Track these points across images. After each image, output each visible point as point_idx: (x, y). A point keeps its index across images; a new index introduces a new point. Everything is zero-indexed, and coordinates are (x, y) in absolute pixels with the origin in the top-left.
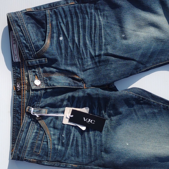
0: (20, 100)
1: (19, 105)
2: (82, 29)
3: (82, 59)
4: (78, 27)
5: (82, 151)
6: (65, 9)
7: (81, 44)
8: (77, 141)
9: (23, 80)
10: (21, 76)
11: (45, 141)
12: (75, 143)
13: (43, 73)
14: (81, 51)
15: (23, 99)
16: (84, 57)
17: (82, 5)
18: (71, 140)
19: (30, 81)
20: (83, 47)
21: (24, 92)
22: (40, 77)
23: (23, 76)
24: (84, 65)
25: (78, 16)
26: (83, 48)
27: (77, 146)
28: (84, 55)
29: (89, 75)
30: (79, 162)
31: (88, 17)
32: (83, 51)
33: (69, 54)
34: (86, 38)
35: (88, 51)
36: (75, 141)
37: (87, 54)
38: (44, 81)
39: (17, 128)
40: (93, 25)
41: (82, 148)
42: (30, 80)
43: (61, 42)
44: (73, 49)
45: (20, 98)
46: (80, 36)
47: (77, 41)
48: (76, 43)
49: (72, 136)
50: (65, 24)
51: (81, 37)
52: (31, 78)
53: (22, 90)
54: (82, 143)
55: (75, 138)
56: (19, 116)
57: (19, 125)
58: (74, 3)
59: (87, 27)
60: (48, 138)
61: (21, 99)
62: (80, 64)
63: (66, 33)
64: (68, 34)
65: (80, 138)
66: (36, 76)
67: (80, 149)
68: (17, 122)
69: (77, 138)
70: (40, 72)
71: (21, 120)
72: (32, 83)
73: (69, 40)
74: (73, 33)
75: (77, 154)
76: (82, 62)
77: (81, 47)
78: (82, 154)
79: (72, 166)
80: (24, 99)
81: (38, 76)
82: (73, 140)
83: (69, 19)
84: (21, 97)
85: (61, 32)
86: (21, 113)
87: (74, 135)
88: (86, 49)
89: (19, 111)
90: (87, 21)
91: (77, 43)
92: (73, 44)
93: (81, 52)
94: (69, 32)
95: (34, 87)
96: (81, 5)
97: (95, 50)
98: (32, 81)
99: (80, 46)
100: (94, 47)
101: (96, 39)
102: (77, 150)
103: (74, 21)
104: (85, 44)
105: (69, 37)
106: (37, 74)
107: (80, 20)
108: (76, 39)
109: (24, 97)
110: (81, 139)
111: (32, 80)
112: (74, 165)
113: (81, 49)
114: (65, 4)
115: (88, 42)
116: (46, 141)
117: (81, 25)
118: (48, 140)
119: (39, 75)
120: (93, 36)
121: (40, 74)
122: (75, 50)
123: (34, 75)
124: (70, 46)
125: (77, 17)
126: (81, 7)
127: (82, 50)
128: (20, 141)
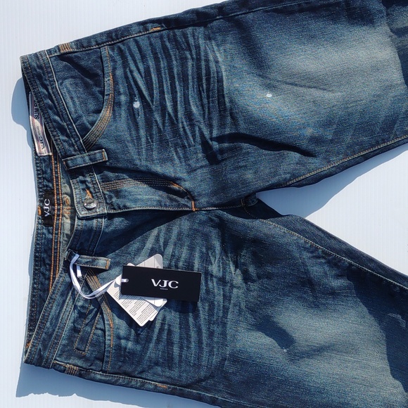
0: (50, 236)
1: (46, 248)
2: (179, 82)
3: (184, 147)
4: (172, 78)
5: (180, 356)
6: (141, 43)
7: (180, 114)
8: (170, 332)
9: (58, 194)
10: (53, 185)
11: (99, 326)
12: (165, 336)
13: (103, 182)
14: (181, 129)
15: (56, 234)
16: (188, 143)
17: (178, 32)
18: (156, 330)
19: (75, 202)
20: (184, 120)
21: (59, 219)
22: (96, 193)
23: (57, 185)
24: (189, 160)
25: (171, 57)
26: (185, 123)
27: (170, 343)
28: (187, 138)
29: (202, 181)
30: (172, 378)
31: (191, 55)
32: (184, 130)
33: (156, 137)
34: (191, 102)
35: (197, 129)
36: (166, 332)
37: (194, 136)
38: (106, 199)
39: (40, 295)
40: (204, 72)
41: (181, 348)
43: (136, 112)
44: (164, 126)
45: (49, 232)
46: (176, 98)
47: (170, 109)
48: (169, 114)
49: (160, 321)
50: (143, 75)
51: (179, 99)
52: (78, 196)
53: (54, 216)
54: (181, 338)
55: (166, 327)
56: (47, 270)
57: (44, 291)
58: (159, 29)
59: (190, 77)
60: (106, 322)
61: (52, 234)
62: (179, 158)
63: (145, 93)
64: (151, 95)
65: (178, 326)
66: (88, 191)
67: (176, 350)
68: (42, 284)
69: (169, 325)
70: (94, 182)
71: (49, 279)
72: (79, 205)
73: (153, 107)
74: (162, 92)
75: (168, 360)
76: (185, 153)
77: (180, 121)
78: (180, 361)
79: (156, 386)
80: (58, 234)
81: (92, 190)
82: (161, 330)
83: (151, 63)
84: (53, 230)
85: (136, 92)
86: (50, 265)
88: (192, 125)
89: (47, 261)
90: (190, 63)
91: (172, 114)
92: (163, 116)
93: (182, 133)
94: (153, 90)
95: (83, 213)
96: (174, 33)
97: (210, 126)
98: (78, 203)
99: (177, 120)
100: (210, 119)
101: (213, 103)
102: (168, 353)
103: (162, 65)
104: (189, 115)
105: (152, 102)
106: (90, 185)
107: (174, 62)
108: (169, 104)
109: (58, 229)
110: (180, 328)
111: (78, 200)
112: (160, 385)
113: (180, 125)
114: (140, 32)
115: (194, 109)
116: (102, 327)
117: (178, 74)
119: (94, 189)
120: (204, 95)
121: (96, 186)
122: (168, 128)
123: (84, 190)
124: (156, 121)
125: (168, 57)
126: (175, 35)
127: (183, 127)
128: (47, 322)
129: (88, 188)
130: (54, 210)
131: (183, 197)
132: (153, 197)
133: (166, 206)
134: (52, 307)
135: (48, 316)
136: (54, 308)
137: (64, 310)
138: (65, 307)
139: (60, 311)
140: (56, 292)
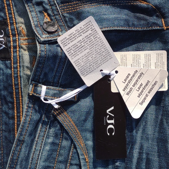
0: (9, 71)
1: (6, 85)
8: (148, 161)
9: (12, 24)
10: (5, 14)
11: (74, 162)
13: (62, 3)
15: (14, 68)
18: (135, 160)
19: (33, 26)
21: (16, 51)
22: (55, 15)
23: (10, 14)
36: (144, 161)
38: (66, 22)
39: (6, 137)
42: (32, 24)
45: (7, 67)
49: (137, 150)
52: (35, 19)
53: (10, 48)
55: (144, 156)
56: (9, 109)
57: (10, 131)
60: (81, 157)
61: (11, 68)
65: (156, 154)
66: (46, 14)
68: (6, 124)
69: (148, 154)
70: (52, 3)
71: (13, 118)
72: (38, 29)
80: (17, 68)
81: (50, 12)
82: (140, 159)
84: (11, 63)
86: (13, 103)
87: (141, 148)
89: (9, 99)
98: (36, 26)
106: (48, 7)
109: (17, 63)
110: (159, 156)
111: (36, 23)
116: (78, 163)
118: (82, 161)
119: (53, 10)
121: (54, 8)
123: (40, 12)
128: (16, 165)
129: (46, 10)
130: (10, 42)
131: (151, 15)
132: (119, 16)
133: (133, 25)
134: (21, 149)
135: (17, 160)
136: (23, 150)
137: (33, 150)
138: (34, 147)
139: (30, 151)
140: (24, 133)
